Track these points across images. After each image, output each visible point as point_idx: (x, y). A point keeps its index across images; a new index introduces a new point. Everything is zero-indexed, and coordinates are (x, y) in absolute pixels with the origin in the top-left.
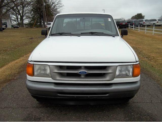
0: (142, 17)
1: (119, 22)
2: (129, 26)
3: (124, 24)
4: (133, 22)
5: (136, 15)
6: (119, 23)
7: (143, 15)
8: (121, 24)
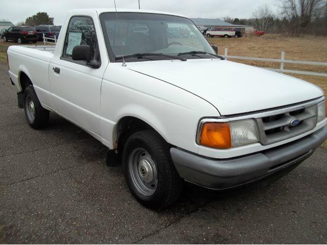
0: (48, 21)
1: (19, 30)
2: (44, 37)
3: (32, 34)
4: (50, 30)
5: (34, 16)
6: (20, 32)
7: (50, 17)
8: (25, 35)
